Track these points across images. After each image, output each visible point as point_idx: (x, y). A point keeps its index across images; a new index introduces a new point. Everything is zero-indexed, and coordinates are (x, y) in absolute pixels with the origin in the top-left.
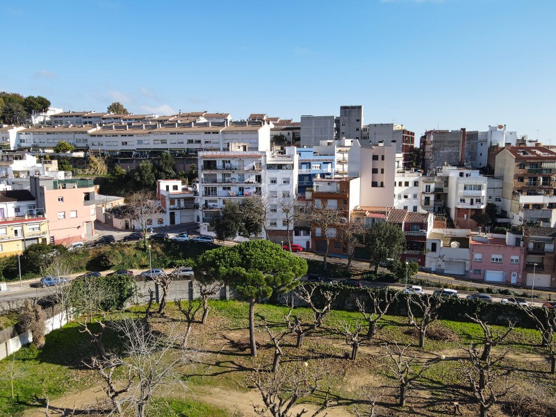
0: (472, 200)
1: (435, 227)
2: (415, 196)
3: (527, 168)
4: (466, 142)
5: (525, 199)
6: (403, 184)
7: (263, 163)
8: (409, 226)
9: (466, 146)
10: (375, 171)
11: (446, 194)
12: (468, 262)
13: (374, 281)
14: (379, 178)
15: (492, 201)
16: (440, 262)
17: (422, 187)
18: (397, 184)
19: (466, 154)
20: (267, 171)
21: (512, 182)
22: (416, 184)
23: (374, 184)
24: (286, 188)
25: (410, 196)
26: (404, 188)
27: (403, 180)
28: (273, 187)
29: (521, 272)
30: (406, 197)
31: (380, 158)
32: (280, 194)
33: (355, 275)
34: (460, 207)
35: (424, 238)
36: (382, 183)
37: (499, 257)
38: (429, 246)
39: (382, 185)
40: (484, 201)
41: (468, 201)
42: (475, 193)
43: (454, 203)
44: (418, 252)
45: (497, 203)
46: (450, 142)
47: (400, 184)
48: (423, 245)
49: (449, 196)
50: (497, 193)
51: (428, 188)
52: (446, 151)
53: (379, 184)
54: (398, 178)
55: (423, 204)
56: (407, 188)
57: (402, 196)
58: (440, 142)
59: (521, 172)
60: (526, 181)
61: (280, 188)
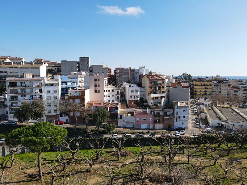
0: (134, 96)
1: (121, 108)
2: (113, 96)
3: (153, 83)
4: (131, 73)
5: (153, 95)
7: (43, 83)
8: (111, 109)
9: (131, 74)
10: (96, 86)
11: (125, 94)
12: (134, 122)
13: (98, 134)
14: (98, 88)
15: (142, 96)
16: (124, 123)
17: (116, 92)
18: (105, 91)
19: (131, 78)
20: (45, 87)
21: (148, 89)
22: (113, 91)
23: (96, 91)
24: (55, 95)
25: (111, 96)
27: (108, 89)
28: (49, 95)
29: (153, 124)
31: (98, 80)
32: (52, 98)
33: (89, 132)
34: (130, 99)
35: (117, 113)
36: (99, 91)
37: (145, 119)
38: (119, 117)
39: (99, 92)
40: (139, 96)
41: (133, 97)
42: (135, 93)
43: (128, 98)
44: (115, 120)
45: (144, 97)
46: (125, 73)
47: (107, 91)
48: (117, 116)
49: (126, 95)
50: (143, 93)
51: (118, 92)
52: (124, 77)
53: (98, 91)
54: (106, 89)
55: (116, 99)
56: (109, 92)
57: (108, 96)
58: (122, 73)
59: (151, 85)
60: (153, 88)
61: (52, 95)
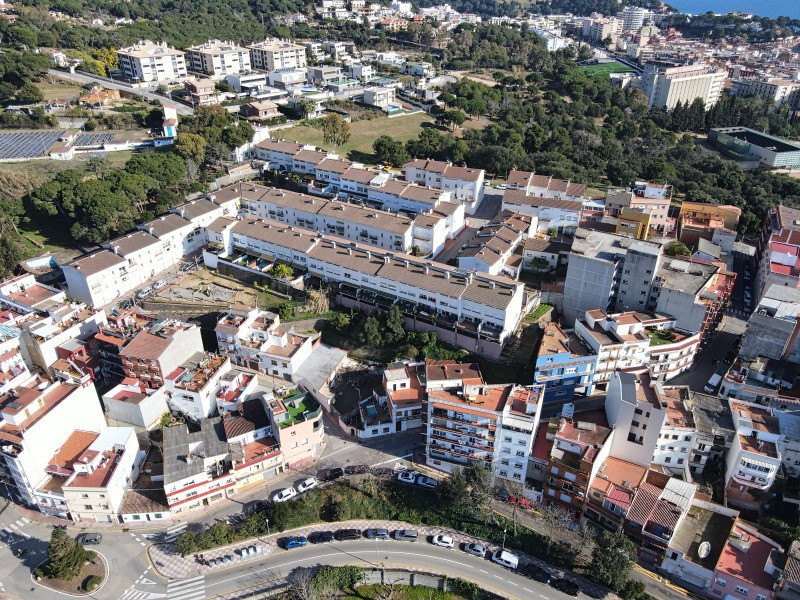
0: (754, 478)
1: (696, 497)
2: (683, 450)
6: (671, 437)
7: (498, 422)
8: (651, 527)
10: (635, 424)
11: (728, 450)
12: (709, 581)
14: (638, 432)
17: (695, 443)
18: (663, 436)
20: (502, 430)
22: (687, 439)
23: (631, 439)
24: (521, 449)
25: (676, 449)
26: (670, 441)
27: (671, 433)
28: (508, 445)
30: (671, 448)
31: (644, 414)
32: (514, 452)
34: (736, 480)
36: (641, 438)
37: (745, 589)
38: (669, 554)
39: (640, 441)
41: (749, 477)
42: (758, 473)
43: (733, 469)
46: (774, 330)
47: (667, 436)
49: (731, 452)
51: (702, 446)
52: (765, 339)
53: (638, 438)
54: (664, 431)
55: (692, 460)
56: (674, 441)
57: (667, 447)
58: (761, 326)
61: (515, 448)
